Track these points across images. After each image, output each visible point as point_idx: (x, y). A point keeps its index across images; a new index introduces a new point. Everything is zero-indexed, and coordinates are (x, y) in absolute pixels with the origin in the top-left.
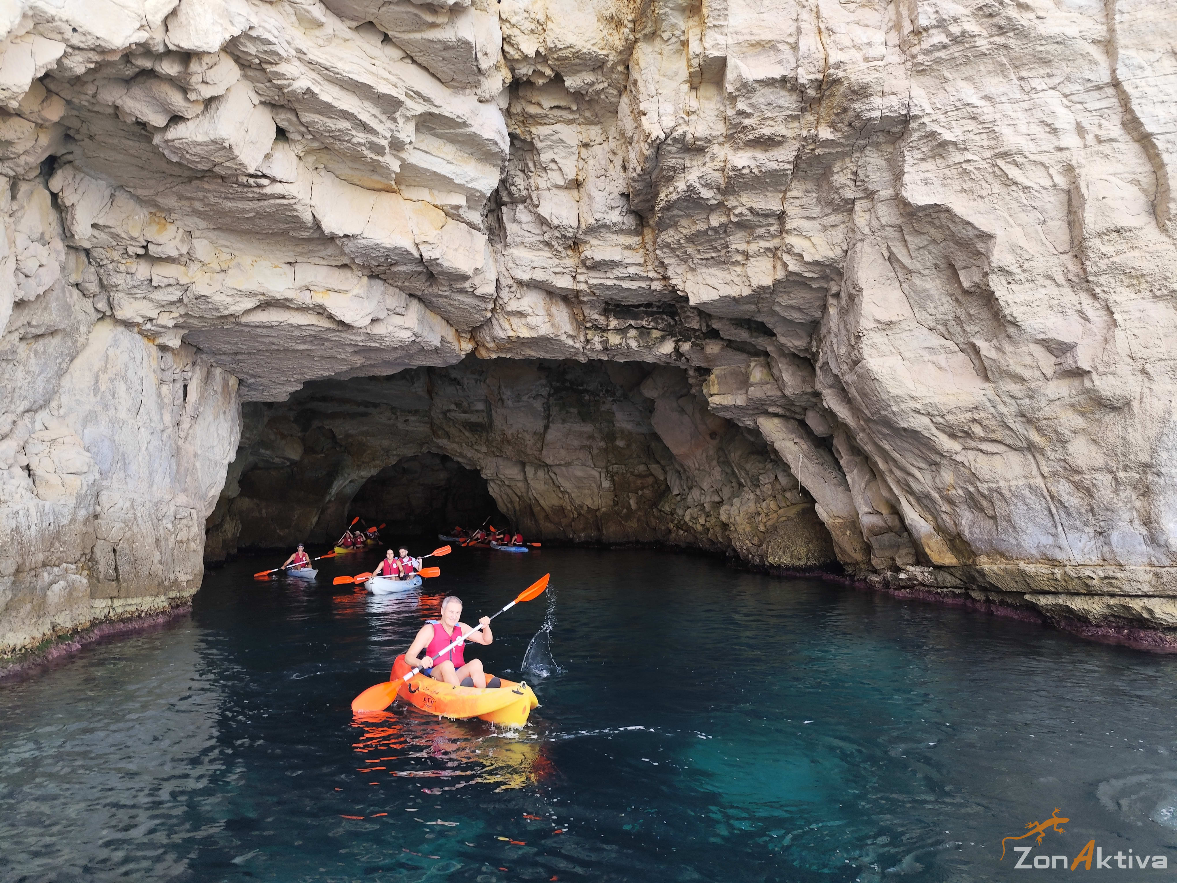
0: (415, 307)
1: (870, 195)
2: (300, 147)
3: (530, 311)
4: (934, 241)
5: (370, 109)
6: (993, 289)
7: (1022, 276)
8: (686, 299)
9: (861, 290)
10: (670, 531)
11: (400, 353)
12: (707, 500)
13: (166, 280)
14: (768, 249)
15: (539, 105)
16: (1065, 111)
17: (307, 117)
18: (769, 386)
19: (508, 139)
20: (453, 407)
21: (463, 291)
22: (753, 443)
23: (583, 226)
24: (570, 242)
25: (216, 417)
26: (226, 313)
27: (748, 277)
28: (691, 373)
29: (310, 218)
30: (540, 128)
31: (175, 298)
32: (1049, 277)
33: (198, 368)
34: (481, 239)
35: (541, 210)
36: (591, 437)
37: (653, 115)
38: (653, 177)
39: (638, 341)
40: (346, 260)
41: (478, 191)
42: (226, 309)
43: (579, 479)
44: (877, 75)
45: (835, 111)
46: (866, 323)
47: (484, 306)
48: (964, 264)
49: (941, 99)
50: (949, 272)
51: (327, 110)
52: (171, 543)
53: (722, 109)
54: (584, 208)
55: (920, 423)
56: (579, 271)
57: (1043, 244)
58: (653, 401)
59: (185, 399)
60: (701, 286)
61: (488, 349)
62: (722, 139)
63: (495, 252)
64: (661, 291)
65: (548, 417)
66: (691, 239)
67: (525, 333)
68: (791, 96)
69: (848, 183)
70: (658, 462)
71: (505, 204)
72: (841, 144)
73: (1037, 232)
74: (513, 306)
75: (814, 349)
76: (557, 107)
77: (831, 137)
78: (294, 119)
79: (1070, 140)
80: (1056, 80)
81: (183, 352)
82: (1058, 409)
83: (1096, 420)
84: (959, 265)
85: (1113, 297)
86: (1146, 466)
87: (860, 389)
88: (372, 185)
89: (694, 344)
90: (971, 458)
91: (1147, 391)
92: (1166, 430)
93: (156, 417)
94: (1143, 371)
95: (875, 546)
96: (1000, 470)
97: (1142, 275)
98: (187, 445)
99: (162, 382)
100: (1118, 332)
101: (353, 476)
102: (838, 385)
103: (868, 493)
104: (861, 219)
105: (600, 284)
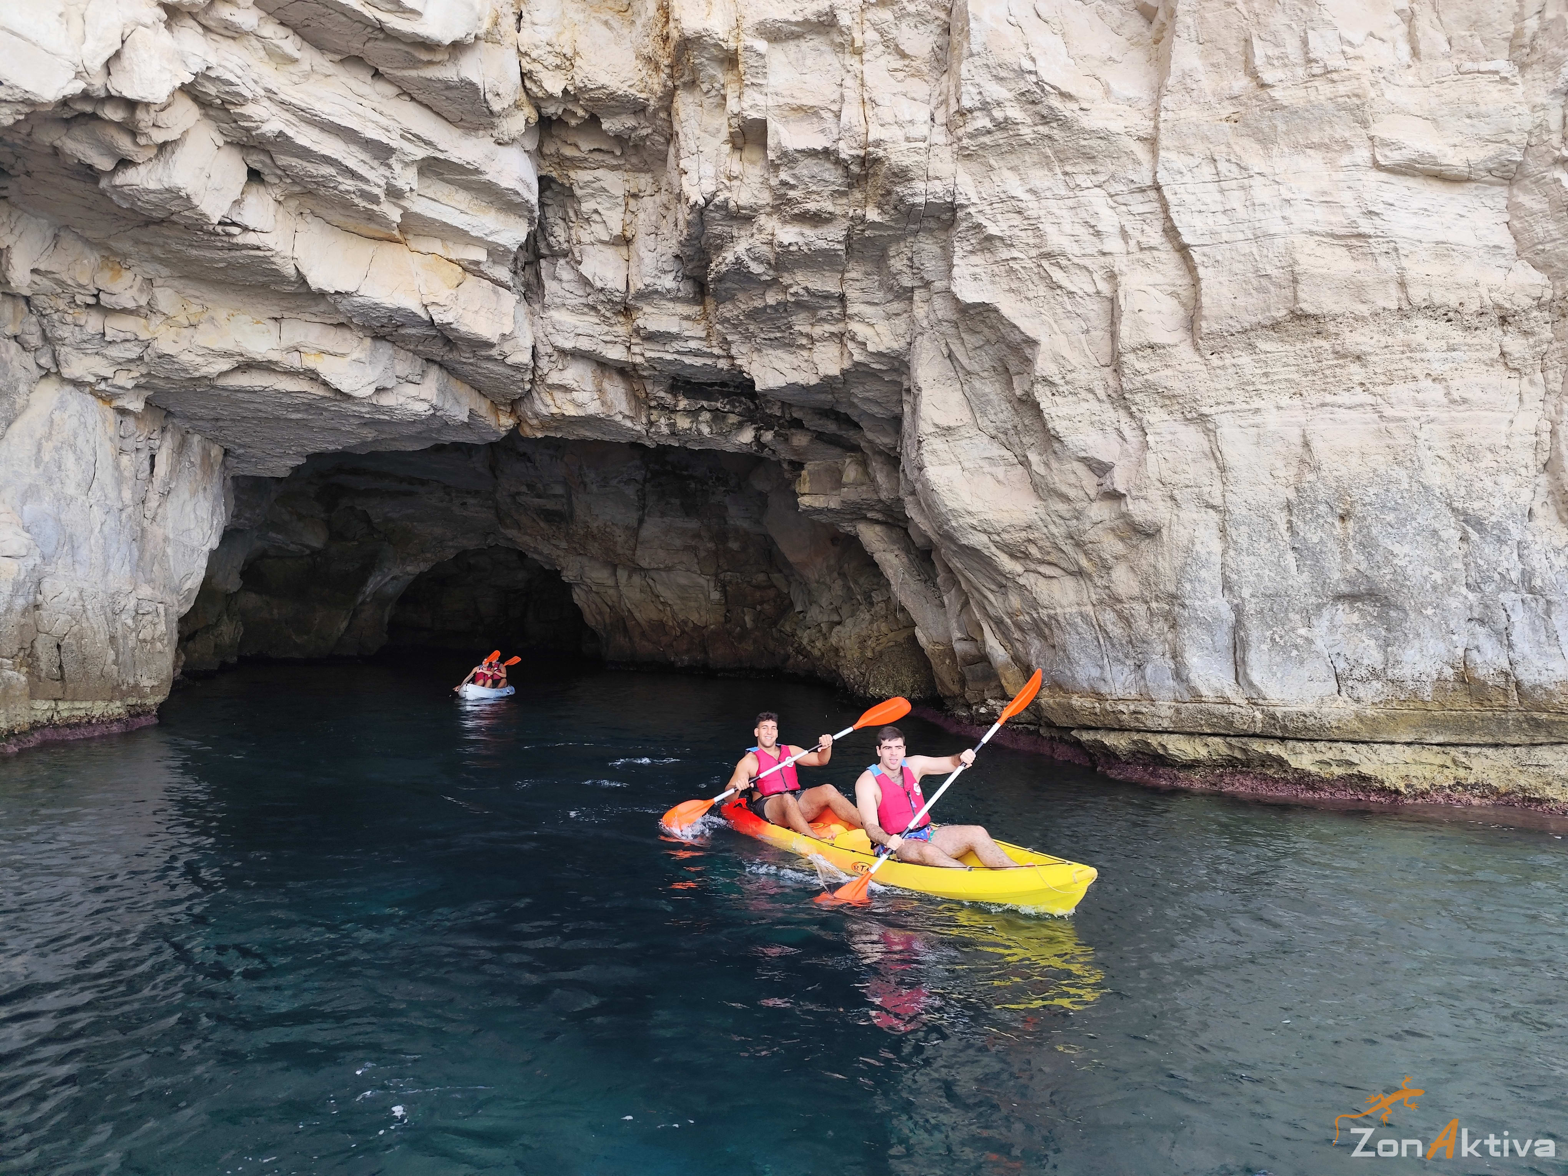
0: (435, 374)
1: (927, 285)
2: (278, 191)
3: (575, 385)
4: (988, 342)
5: (358, 155)
6: (1039, 399)
7: (1065, 388)
8: (752, 382)
9: (920, 390)
10: (788, 657)
11: (419, 428)
12: (825, 619)
13: (122, 335)
14: (832, 334)
15: (576, 146)
16: (1110, 212)
17: (283, 160)
18: (864, 488)
19: (536, 186)
20: (524, 489)
21: (489, 358)
24: (620, 308)
25: (194, 494)
26: (197, 374)
27: (815, 364)
28: (785, 466)
29: (293, 272)
30: (580, 172)
31: (134, 356)
32: (1090, 391)
33: (168, 436)
34: (510, 300)
35: (582, 268)
36: (697, 536)
37: (693, 175)
38: (702, 243)
39: (710, 427)
40: (342, 320)
41: (501, 245)
42: (196, 370)
43: (683, 588)
44: (917, 158)
45: (880, 192)
46: (925, 427)
47: (519, 376)
48: (1016, 369)
49: (987, 189)
50: (1004, 376)
51: (305, 153)
52: (132, 642)
53: (766, 176)
54: (633, 270)
55: (977, 540)
56: (633, 341)
57: (1086, 356)
58: (765, 496)
59: (152, 472)
60: (768, 369)
61: (531, 426)
62: (768, 209)
63: (530, 313)
64: (728, 370)
65: (643, 508)
66: (751, 316)
67: (571, 411)
68: (835, 170)
69: (904, 269)
70: (780, 571)
71: (544, 257)
72: (891, 227)
73: (1080, 341)
74: (554, 378)
75: (899, 450)
76: (599, 150)
77: (878, 219)
78: (268, 161)
79: (1114, 244)
80: (1102, 178)
81: (148, 417)
82: (1100, 533)
83: (1134, 546)
84: (1012, 370)
85: (1147, 417)
86: (1173, 597)
87: (926, 500)
88: (371, 234)
89: (777, 434)
90: (1032, 581)
91: (1175, 518)
92: (1189, 560)
93: (112, 494)
94: (1172, 498)
95: (969, 677)
96: (1057, 595)
97: (1174, 396)
98: (155, 527)
99: (122, 451)
100: (1150, 455)
101: (396, 571)
102: (913, 493)
103: (964, 617)
104: (920, 310)
105: (660, 358)
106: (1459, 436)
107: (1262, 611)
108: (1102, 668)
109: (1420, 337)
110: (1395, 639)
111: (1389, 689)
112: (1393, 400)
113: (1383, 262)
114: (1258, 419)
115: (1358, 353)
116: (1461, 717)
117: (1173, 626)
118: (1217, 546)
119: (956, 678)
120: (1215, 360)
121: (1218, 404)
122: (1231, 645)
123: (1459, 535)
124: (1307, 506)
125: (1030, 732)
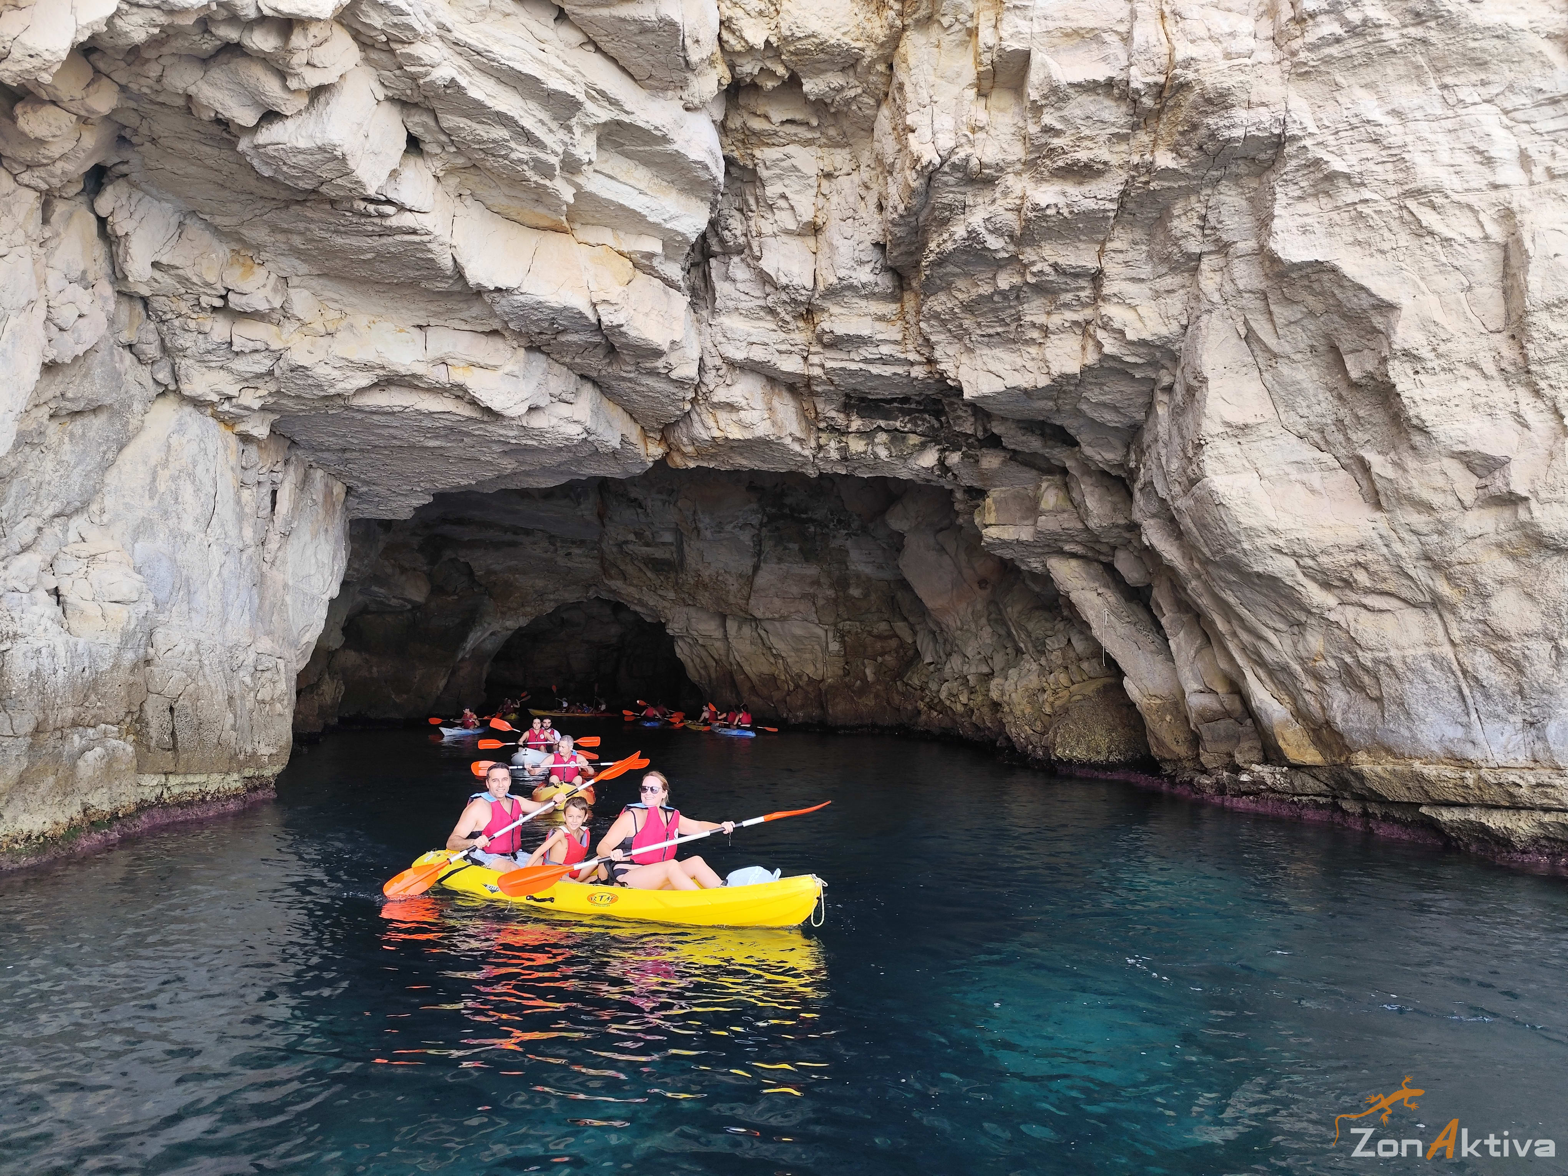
0: (588, 393)
1: (1223, 248)
2: (438, 164)
3: (744, 403)
4: (1311, 314)
5: (537, 113)
6: (1394, 380)
7: (1435, 363)
8: (959, 391)
9: (1205, 380)
10: (919, 712)
11: (565, 456)
12: (972, 671)
13: (251, 344)
14: (1075, 323)
15: (767, 117)
16: (1505, 133)
17: (450, 121)
18: (1066, 515)
19: (722, 163)
20: (631, 537)
21: (653, 373)
22: (1038, 595)
23: (821, 287)
24: (802, 309)
25: (315, 536)
26: (332, 391)
27: (1046, 361)
28: (959, 495)
29: (450, 263)
30: (766, 150)
31: (263, 370)
32: (1473, 365)
33: (291, 469)
34: (681, 301)
35: (764, 264)
36: (816, 583)
37: (924, 132)
38: (921, 219)
39: (889, 449)
40: (496, 325)
41: (678, 233)
42: (332, 386)
43: (798, 639)
44: (1242, 78)
45: (1180, 129)
46: (1210, 427)
47: (681, 394)
48: (1353, 346)
49: (1330, 114)
50: (1330, 357)
51: (478, 111)
52: (249, 702)
53: (1021, 124)
54: (823, 263)
55: (1281, 567)
56: (812, 349)
57: (1467, 319)
58: (902, 536)
59: (273, 509)
60: (981, 373)
61: (684, 455)
62: (1019, 166)
63: (698, 321)
64: (924, 379)
65: (759, 554)
66: (969, 308)
67: (735, 433)
68: (1118, 106)
69: (1193, 230)
70: (905, 619)
71: (714, 255)
72: (1186, 176)
73: (1459, 302)
74: (721, 395)
75: (1132, 465)
76: (791, 122)
77: (1172, 165)
78: (432, 123)
79: (1511, 174)
80: (1494, 90)
81: (272, 446)
82: (1478, 550)
83: (1534, 566)
84: (1345, 347)
88: (535, 222)
89: (965, 455)
90: (1351, 616)
93: (233, 532)
95: (1206, 735)
96: (1391, 633)
98: (274, 572)
99: (243, 484)
101: (496, 626)
102: (1166, 514)
103: (1199, 664)
104: (1209, 282)
105: (841, 369)
108: (1467, 726)
119: (1181, 737)
125: (1317, 804)
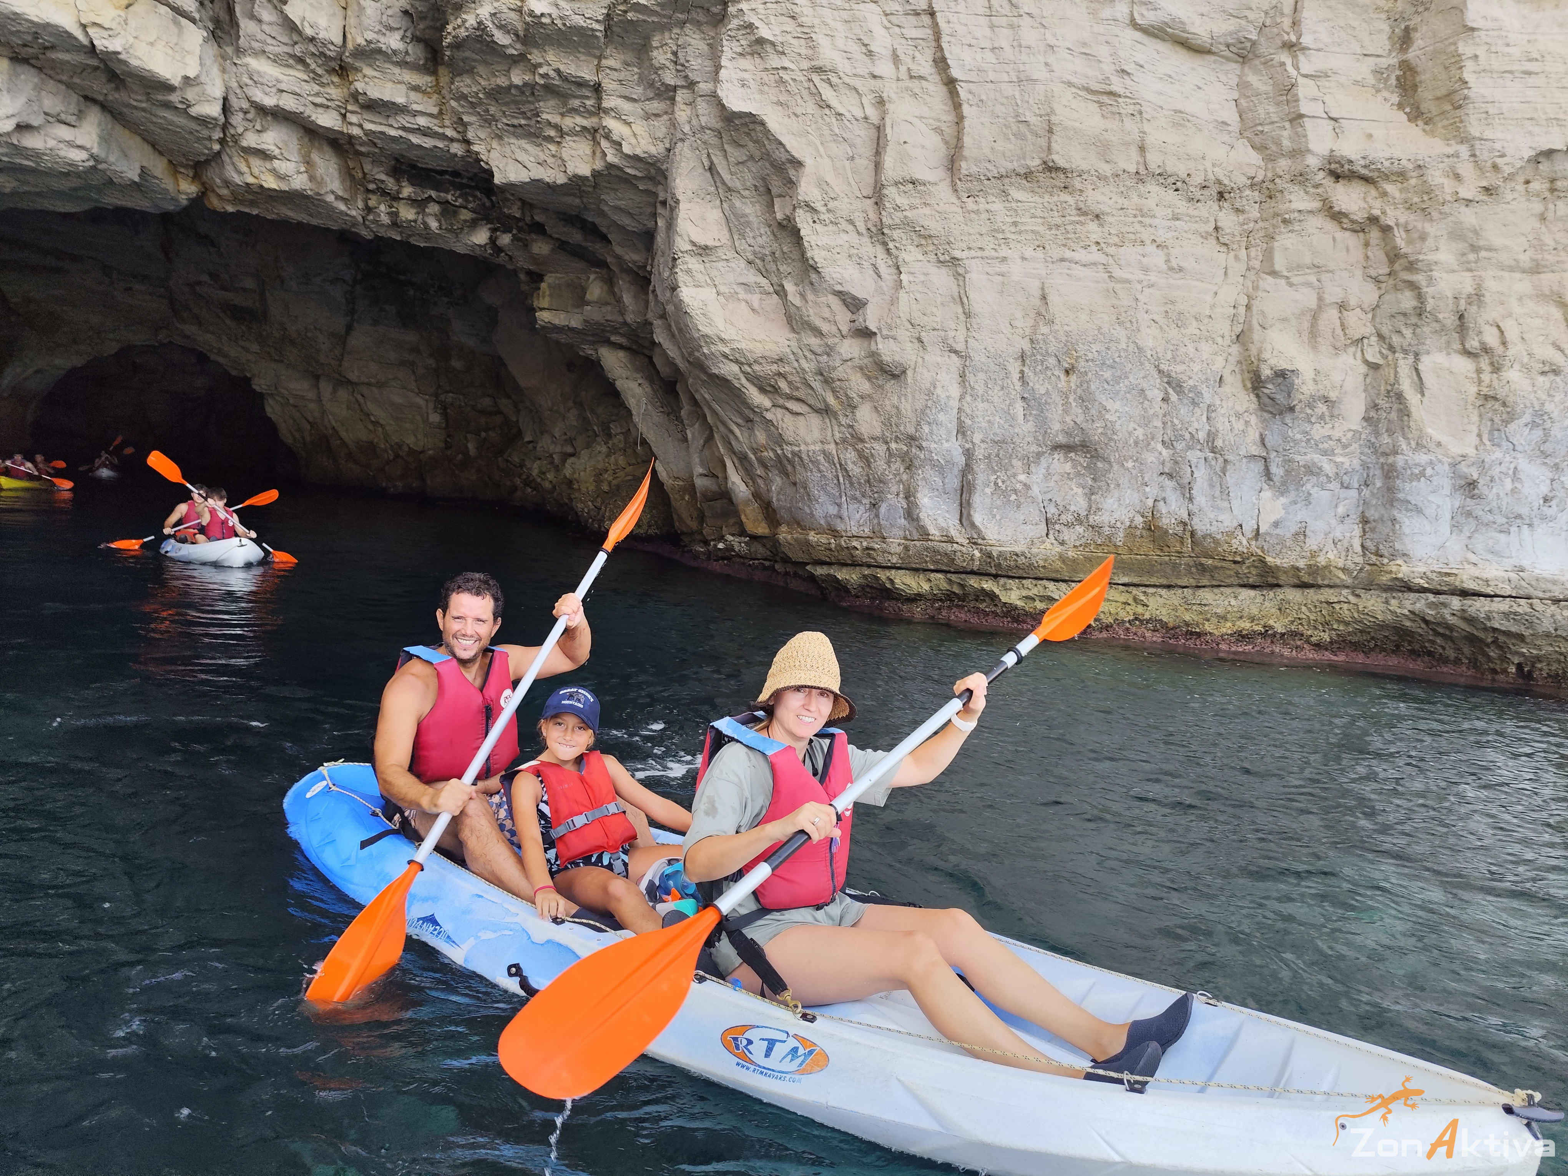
0: (95, 116)
1: (691, 85)
3: (277, 152)
4: (752, 157)
6: (800, 225)
7: (826, 216)
8: (491, 174)
9: (677, 202)
10: (515, 489)
11: (74, 182)
12: (557, 450)
14: (584, 128)
16: (883, 32)
18: (609, 308)
20: (205, 278)
23: (351, 46)
24: (334, 65)
27: (563, 161)
28: (522, 276)
32: (851, 222)
34: (196, 34)
35: (288, 10)
36: (415, 350)
39: (439, 221)
43: (397, 407)
46: (681, 244)
47: (205, 133)
48: (779, 191)
50: (766, 198)
54: (352, 21)
55: (729, 370)
56: (349, 107)
57: (849, 184)
58: (495, 311)
60: (510, 160)
61: (220, 197)
63: (221, 56)
64: (463, 157)
65: (352, 312)
66: (492, 95)
67: (270, 183)
69: (668, 64)
70: (509, 396)
72: (656, 13)
73: (844, 168)
74: (251, 140)
75: (649, 268)
79: (885, 68)
82: (849, 371)
83: (879, 386)
84: (774, 191)
85: (903, 255)
86: (912, 438)
87: (677, 323)
89: (515, 238)
90: (779, 416)
91: (920, 360)
92: (930, 403)
94: (920, 340)
95: (708, 513)
96: (802, 432)
97: (930, 236)
100: (902, 294)
102: (663, 316)
103: (707, 452)
104: (682, 113)
105: (381, 133)
106: (1172, 303)
107: (988, 457)
108: (839, 505)
109: (1151, 203)
110: (1100, 488)
111: (1089, 534)
112: (1122, 262)
113: (1129, 124)
114: (1003, 268)
115: (1098, 212)
116: (1144, 560)
117: (908, 468)
118: (955, 391)
119: (695, 514)
120: (970, 204)
121: (969, 248)
122: (959, 488)
123: (1161, 395)
124: (1039, 357)
125: (765, 568)
